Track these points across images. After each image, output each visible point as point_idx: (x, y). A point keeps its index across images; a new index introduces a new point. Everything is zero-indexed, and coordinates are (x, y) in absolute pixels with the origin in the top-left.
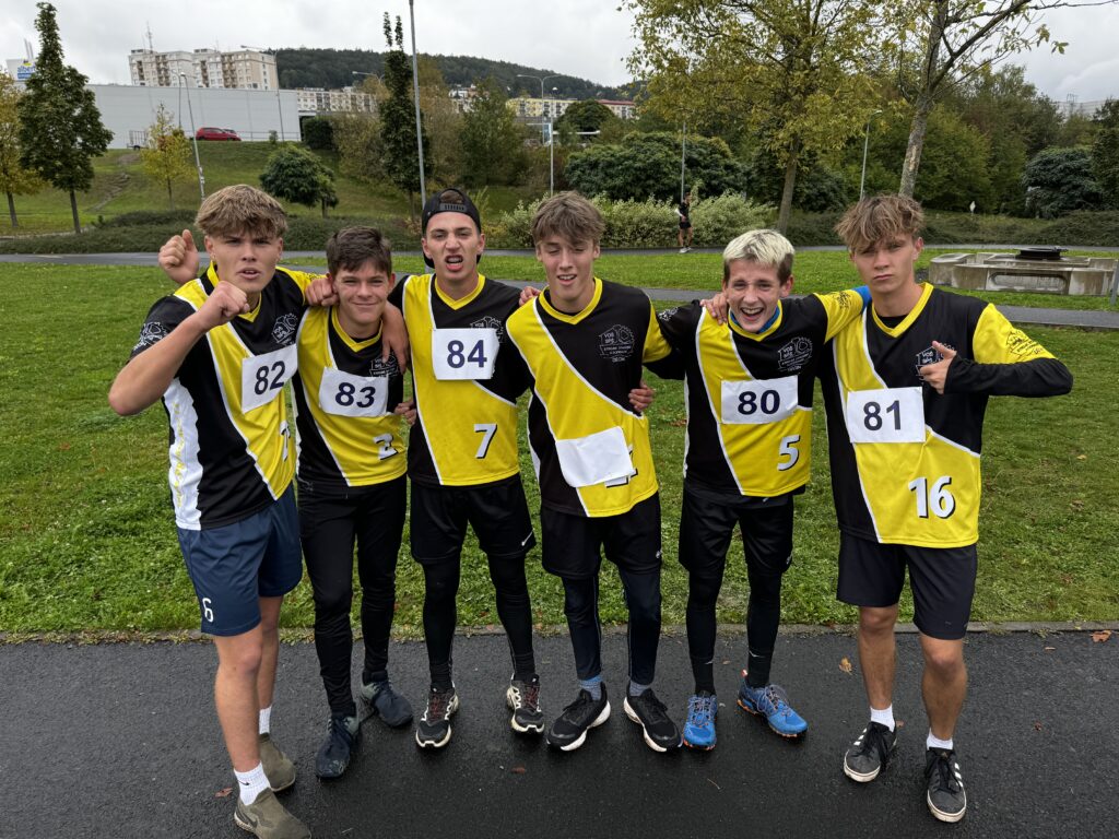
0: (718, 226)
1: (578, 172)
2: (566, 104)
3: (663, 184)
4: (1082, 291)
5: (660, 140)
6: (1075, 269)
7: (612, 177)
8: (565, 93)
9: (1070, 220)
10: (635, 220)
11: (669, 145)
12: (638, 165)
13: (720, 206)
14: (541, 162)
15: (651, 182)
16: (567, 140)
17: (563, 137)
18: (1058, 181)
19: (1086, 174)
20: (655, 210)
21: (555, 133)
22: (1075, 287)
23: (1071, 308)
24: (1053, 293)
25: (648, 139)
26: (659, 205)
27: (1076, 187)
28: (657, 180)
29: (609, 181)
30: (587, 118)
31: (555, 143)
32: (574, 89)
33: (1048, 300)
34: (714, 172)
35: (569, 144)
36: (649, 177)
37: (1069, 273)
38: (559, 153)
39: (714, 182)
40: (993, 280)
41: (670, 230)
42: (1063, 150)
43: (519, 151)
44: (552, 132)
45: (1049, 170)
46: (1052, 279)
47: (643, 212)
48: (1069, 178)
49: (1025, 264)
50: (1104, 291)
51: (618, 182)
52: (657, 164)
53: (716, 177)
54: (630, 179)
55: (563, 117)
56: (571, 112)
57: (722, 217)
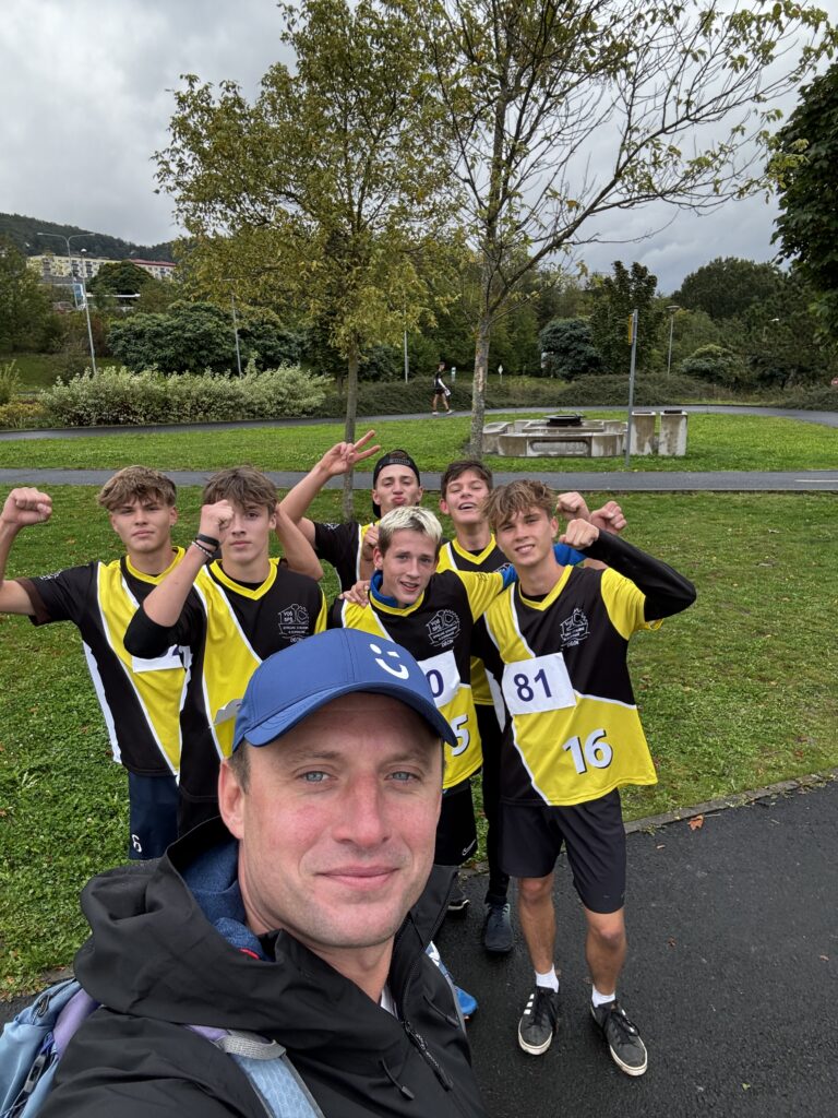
0: (281, 398)
1: (122, 342)
2: (97, 264)
3: (217, 355)
4: (602, 454)
5: (208, 310)
6: (595, 434)
7: (161, 347)
8: (94, 252)
9: (581, 383)
10: (193, 394)
11: (219, 315)
12: (187, 335)
13: (279, 378)
14: (77, 328)
15: (204, 353)
16: (104, 304)
17: (98, 300)
18: (567, 347)
19: (587, 341)
20: (213, 382)
21: (89, 295)
22: (596, 450)
23: (597, 471)
24: (580, 456)
25: (195, 309)
26: (216, 378)
27: (580, 352)
28: (211, 351)
29: (159, 351)
30: (124, 280)
31: (90, 306)
32: (104, 248)
33: (578, 464)
34: (268, 343)
35: (107, 308)
36: (201, 348)
37: (590, 438)
38: (97, 319)
39: (269, 353)
40: (532, 447)
41: (233, 404)
42: (567, 320)
43: (49, 315)
44: (85, 295)
45: (558, 338)
46: (577, 444)
47: (201, 385)
48: (574, 345)
49: (555, 431)
50: (618, 452)
51: (169, 352)
52: (207, 334)
53: (271, 348)
54: (181, 350)
55: (95, 278)
56: (104, 273)
57: (284, 390)
